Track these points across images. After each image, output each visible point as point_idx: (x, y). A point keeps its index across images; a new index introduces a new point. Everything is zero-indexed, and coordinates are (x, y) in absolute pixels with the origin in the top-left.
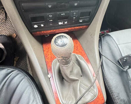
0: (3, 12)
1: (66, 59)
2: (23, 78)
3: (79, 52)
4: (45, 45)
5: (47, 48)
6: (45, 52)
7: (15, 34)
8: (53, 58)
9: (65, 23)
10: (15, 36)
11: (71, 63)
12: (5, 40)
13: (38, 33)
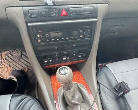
0: (20, 51)
1: (68, 84)
2: (34, 103)
3: (81, 81)
4: (52, 76)
5: (54, 79)
6: (52, 82)
7: (26, 69)
8: (58, 87)
9: (68, 58)
10: (27, 70)
11: (72, 89)
12: (18, 74)
13: (47, 66)
